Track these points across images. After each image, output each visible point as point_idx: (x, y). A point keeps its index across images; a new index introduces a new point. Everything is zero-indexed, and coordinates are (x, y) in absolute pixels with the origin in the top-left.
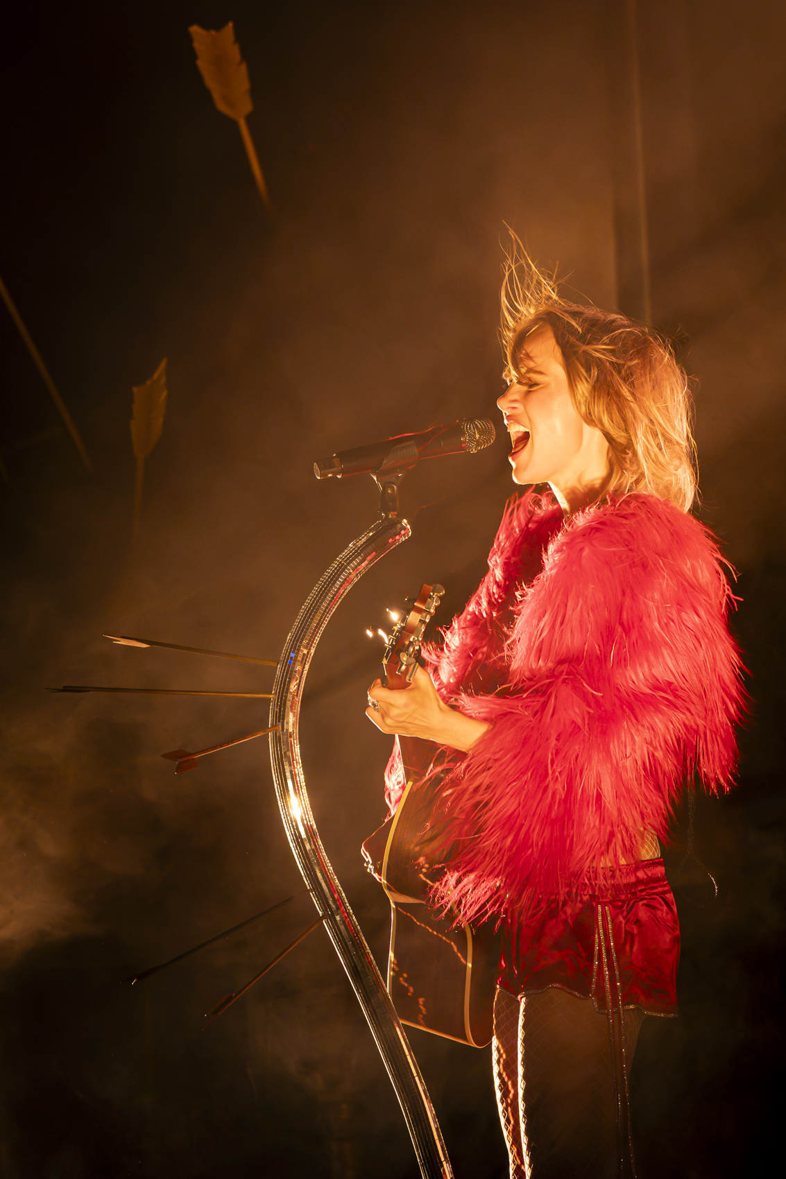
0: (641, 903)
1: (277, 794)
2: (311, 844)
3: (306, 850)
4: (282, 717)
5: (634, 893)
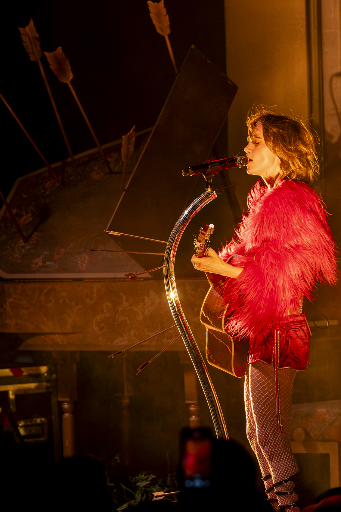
0: (292, 330)
1: (166, 290)
2: (177, 308)
3: (176, 310)
4: (168, 262)
5: (289, 326)
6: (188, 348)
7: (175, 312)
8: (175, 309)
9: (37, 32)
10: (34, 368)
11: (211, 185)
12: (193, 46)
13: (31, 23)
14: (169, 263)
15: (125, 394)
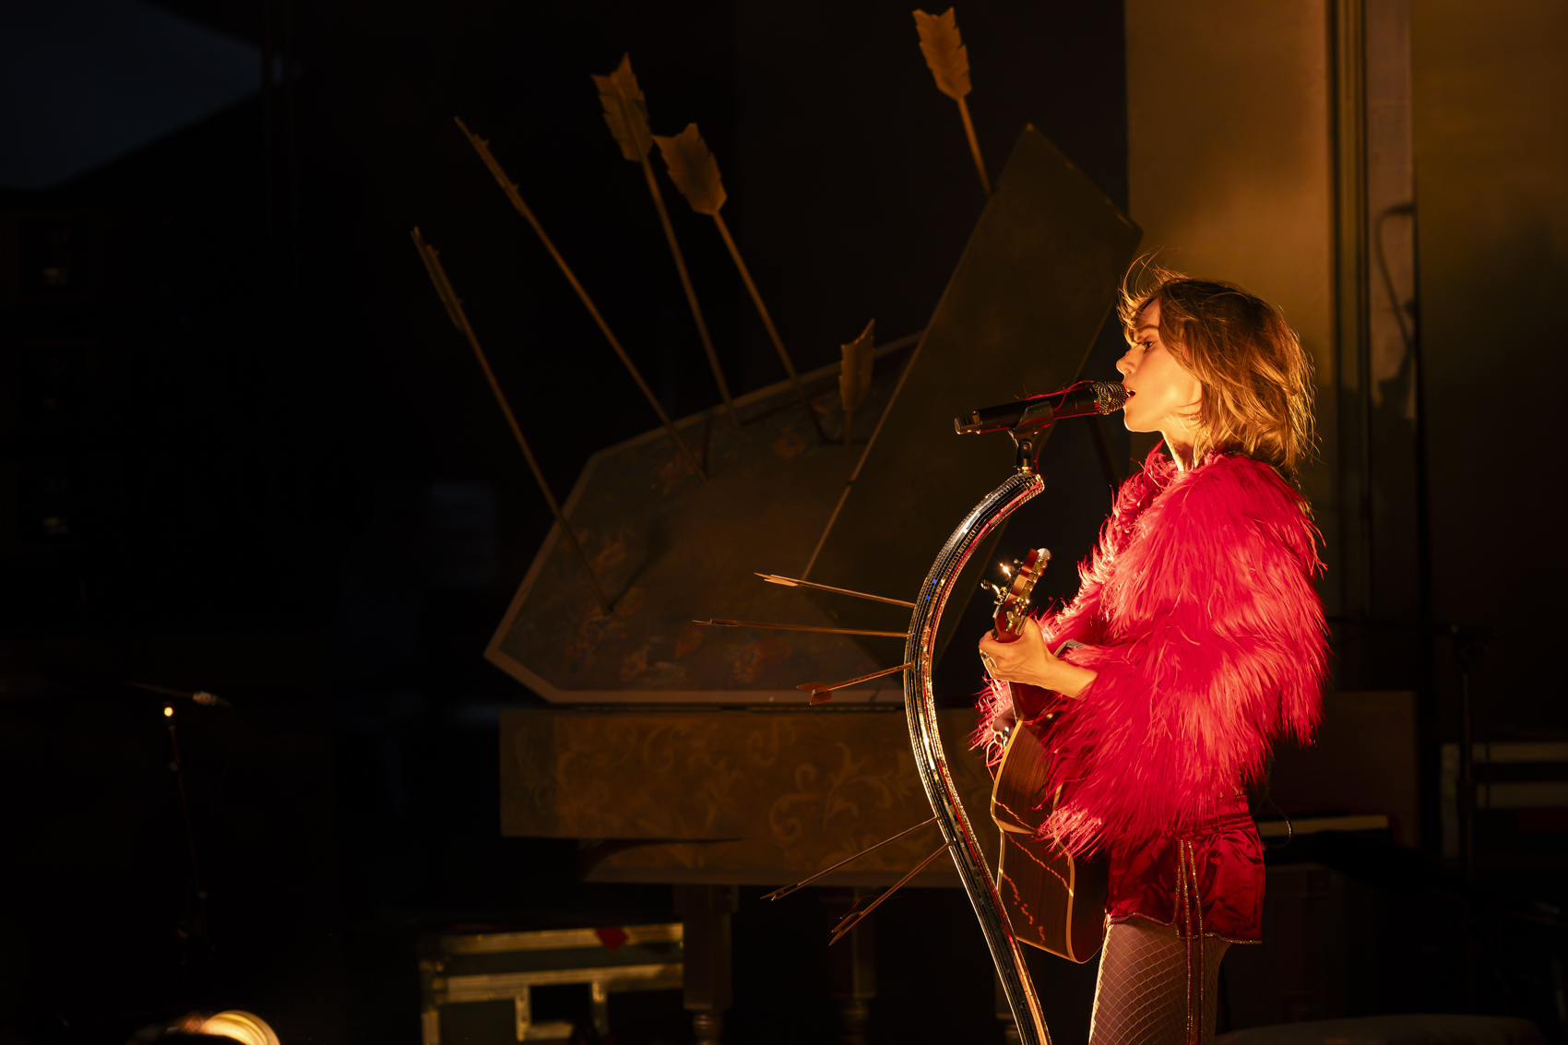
0: (1222, 837)
2: (939, 775)
3: (934, 780)
4: (916, 655)
5: (1216, 828)
6: (965, 878)
7: (933, 784)
8: (933, 777)
9: (642, 85)
10: (655, 927)
11: (1028, 457)
12: (1030, 127)
13: (626, 65)
14: (917, 657)
15: (857, 995)
